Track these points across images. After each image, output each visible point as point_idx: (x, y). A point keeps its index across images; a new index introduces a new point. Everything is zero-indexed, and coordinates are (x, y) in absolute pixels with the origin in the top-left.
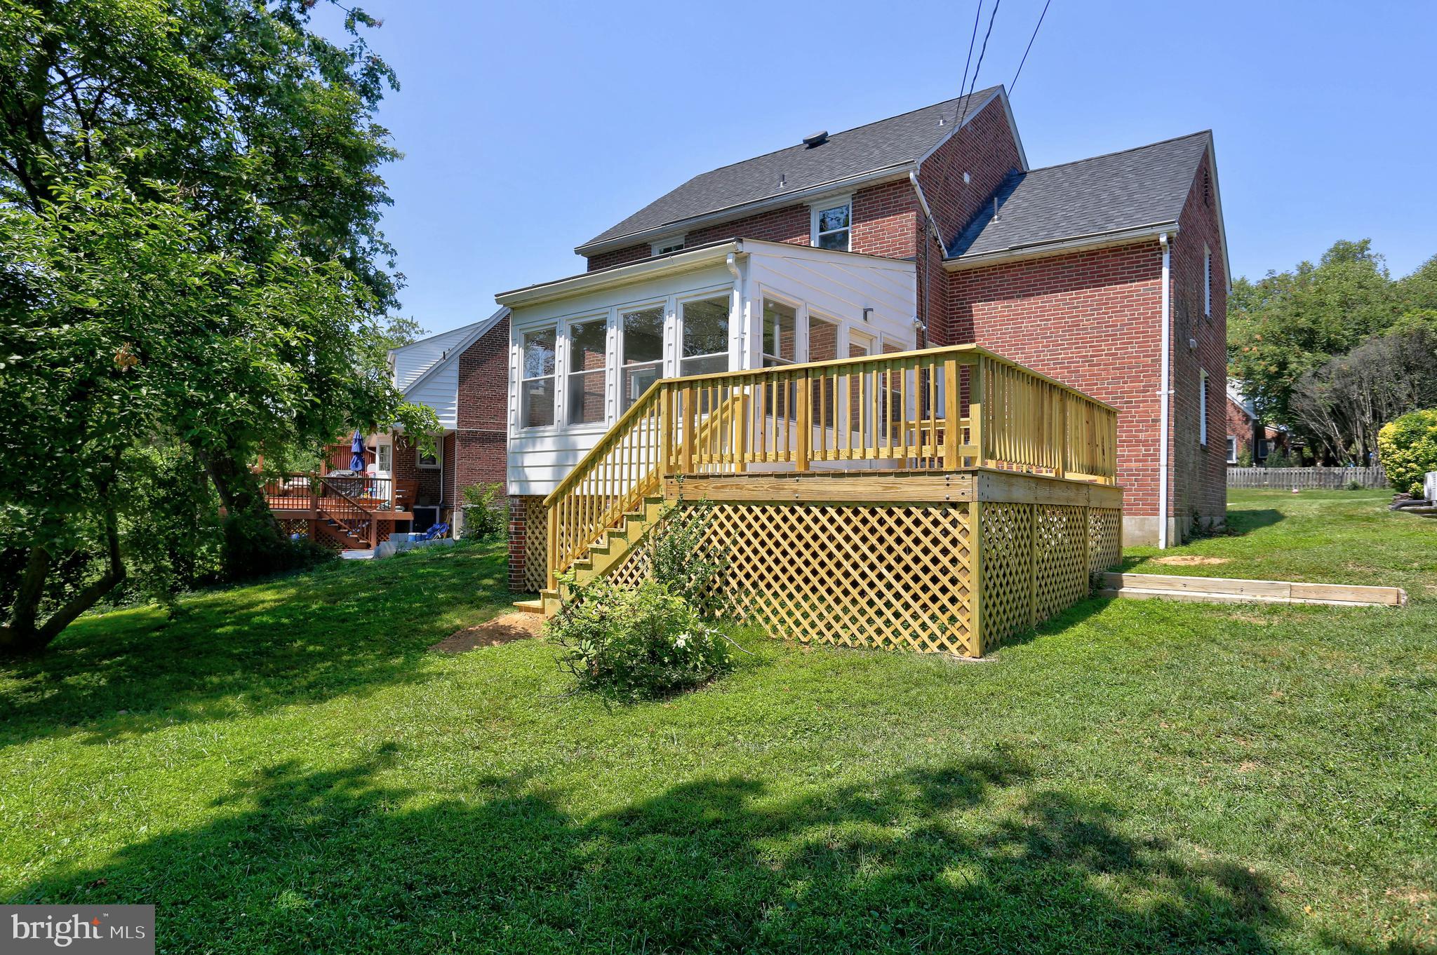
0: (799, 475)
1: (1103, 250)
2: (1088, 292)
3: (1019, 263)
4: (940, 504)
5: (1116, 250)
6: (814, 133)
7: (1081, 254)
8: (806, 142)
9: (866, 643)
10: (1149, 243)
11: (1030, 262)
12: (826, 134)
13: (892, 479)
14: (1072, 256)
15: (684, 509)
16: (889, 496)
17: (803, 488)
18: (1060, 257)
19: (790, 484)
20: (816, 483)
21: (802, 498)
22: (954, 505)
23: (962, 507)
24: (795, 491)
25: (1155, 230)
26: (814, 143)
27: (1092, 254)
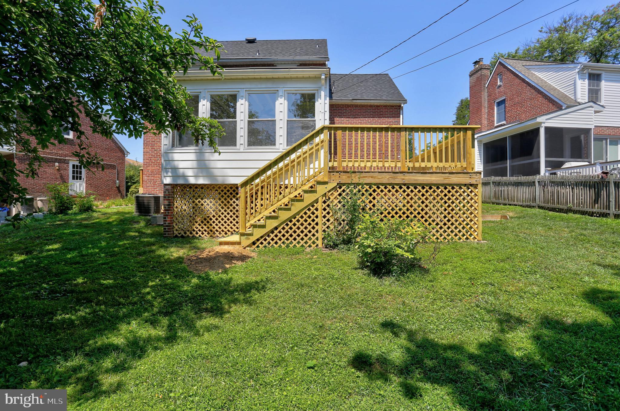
0: (405, 172)
1: (381, 106)
2: (376, 119)
3: (353, 105)
4: (466, 185)
5: (386, 106)
6: (251, 37)
7: (374, 106)
8: (247, 40)
9: (435, 241)
10: (396, 106)
11: (356, 106)
12: (255, 39)
13: (447, 175)
14: (371, 106)
15: (340, 188)
16: (446, 182)
17: (407, 178)
18: (367, 106)
19: (400, 176)
20: (413, 176)
21: (406, 182)
22: (471, 185)
23: (475, 186)
24: (403, 179)
25: (401, 102)
26: (251, 41)
27: (378, 106)
